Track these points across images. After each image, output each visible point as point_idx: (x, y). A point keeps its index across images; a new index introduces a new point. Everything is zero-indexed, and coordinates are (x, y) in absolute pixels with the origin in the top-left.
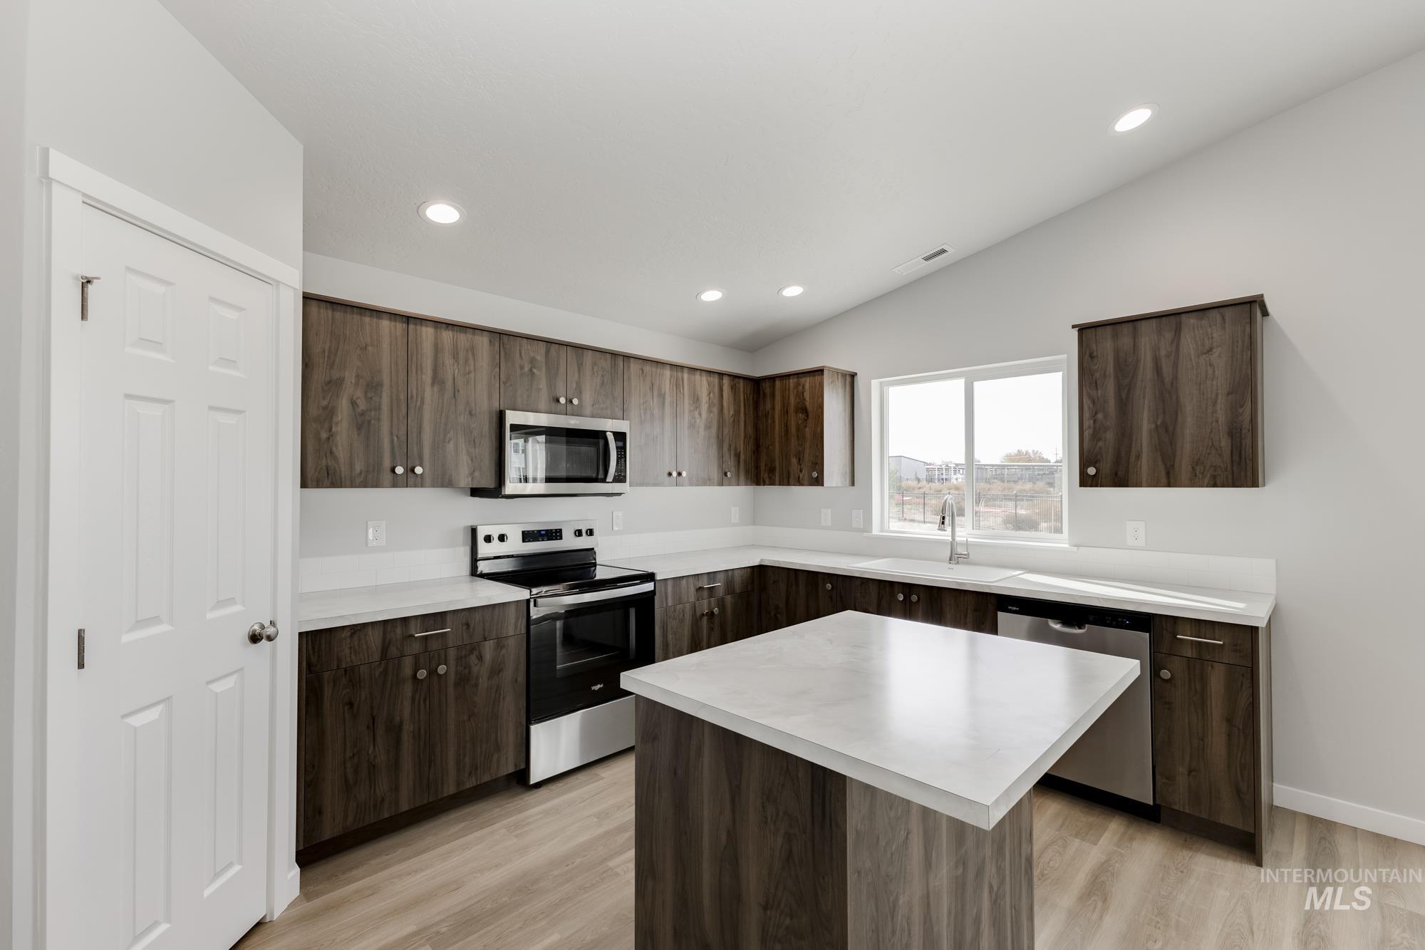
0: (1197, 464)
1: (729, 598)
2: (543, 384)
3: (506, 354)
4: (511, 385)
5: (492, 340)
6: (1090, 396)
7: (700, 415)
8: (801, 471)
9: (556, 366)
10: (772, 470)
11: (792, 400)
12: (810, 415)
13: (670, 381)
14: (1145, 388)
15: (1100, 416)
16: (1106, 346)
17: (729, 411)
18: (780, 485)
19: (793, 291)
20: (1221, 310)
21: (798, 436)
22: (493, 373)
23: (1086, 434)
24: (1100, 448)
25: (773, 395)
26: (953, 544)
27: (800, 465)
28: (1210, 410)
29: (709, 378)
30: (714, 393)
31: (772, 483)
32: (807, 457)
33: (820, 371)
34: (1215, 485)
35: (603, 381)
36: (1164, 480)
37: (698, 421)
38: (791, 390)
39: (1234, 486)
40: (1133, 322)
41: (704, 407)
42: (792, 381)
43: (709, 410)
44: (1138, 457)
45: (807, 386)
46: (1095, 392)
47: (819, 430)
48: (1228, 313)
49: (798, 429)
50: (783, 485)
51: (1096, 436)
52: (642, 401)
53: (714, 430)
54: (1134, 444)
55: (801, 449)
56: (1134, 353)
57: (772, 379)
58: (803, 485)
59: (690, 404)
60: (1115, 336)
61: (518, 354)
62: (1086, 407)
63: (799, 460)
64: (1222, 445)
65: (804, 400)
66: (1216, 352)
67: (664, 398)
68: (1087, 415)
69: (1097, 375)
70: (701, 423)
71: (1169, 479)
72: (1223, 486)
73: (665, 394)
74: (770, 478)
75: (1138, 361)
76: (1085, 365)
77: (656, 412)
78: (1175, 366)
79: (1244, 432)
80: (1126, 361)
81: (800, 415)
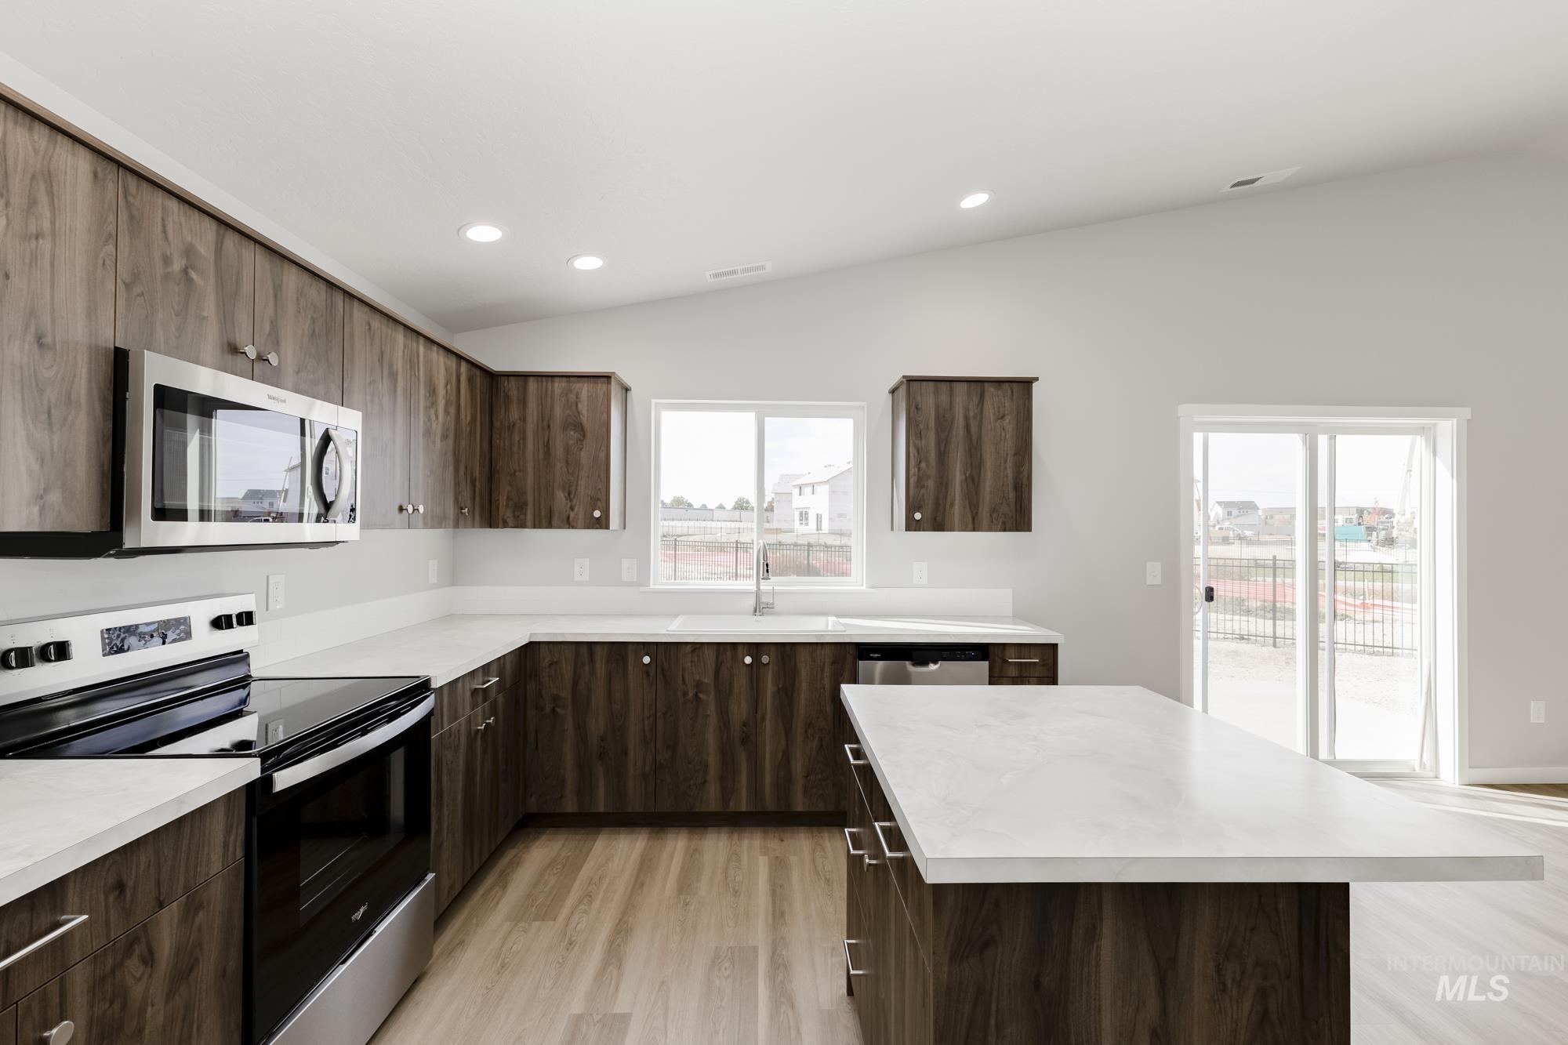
0: (993, 511)
1: (501, 698)
2: (210, 308)
3: (131, 218)
4: (142, 294)
5: (100, 174)
6: (916, 446)
7: (437, 416)
8: (572, 509)
9: (234, 278)
10: (519, 507)
11: (558, 411)
12: (588, 435)
13: (404, 352)
14: (958, 443)
15: (923, 465)
16: (929, 400)
17: (466, 417)
18: (535, 527)
19: (588, 263)
20: (1011, 384)
21: (567, 462)
22: (102, 255)
23: (912, 480)
24: (923, 495)
25: (523, 402)
26: (758, 594)
27: (571, 501)
28: (1002, 468)
29: (446, 360)
30: (451, 385)
31: (521, 524)
32: (583, 490)
33: (607, 378)
34: (1005, 530)
35: (314, 331)
36: (970, 526)
37: (434, 425)
38: (557, 397)
39: (1017, 531)
40: (951, 381)
41: (441, 403)
42: (558, 386)
43: (447, 412)
44: (952, 504)
45: (584, 395)
46: (919, 442)
47: (602, 455)
48: (1015, 386)
49: (567, 451)
50: (540, 527)
51: (920, 484)
52: (368, 380)
53: (451, 441)
54: (949, 493)
55: (572, 479)
56: (951, 409)
57: (524, 377)
58: (573, 527)
59: (425, 397)
60: (936, 392)
61: (158, 228)
62: (911, 455)
63: (569, 494)
64: (1010, 496)
65: (579, 413)
66: (1008, 418)
67: (396, 381)
68: (912, 463)
69: (922, 426)
70: (437, 428)
71: (974, 524)
72: (1010, 531)
73: (397, 375)
74: (516, 517)
75: (953, 419)
76: (911, 415)
77: (386, 400)
78: (980, 427)
79: (1024, 486)
80: (944, 417)
81: (572, 433)
